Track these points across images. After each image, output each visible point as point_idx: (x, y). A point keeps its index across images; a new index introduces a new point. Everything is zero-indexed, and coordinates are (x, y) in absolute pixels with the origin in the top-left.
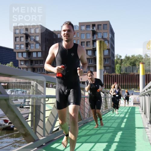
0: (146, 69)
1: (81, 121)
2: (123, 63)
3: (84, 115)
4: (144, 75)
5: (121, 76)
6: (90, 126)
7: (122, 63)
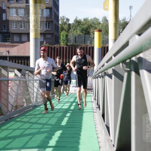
0: (104, 39)
1: (2, 116)
2: (72, 29)
3: (7, 107)
4: (101, 47)
5: (68, 49)
6: (15, 123)
7: (70, 30)
